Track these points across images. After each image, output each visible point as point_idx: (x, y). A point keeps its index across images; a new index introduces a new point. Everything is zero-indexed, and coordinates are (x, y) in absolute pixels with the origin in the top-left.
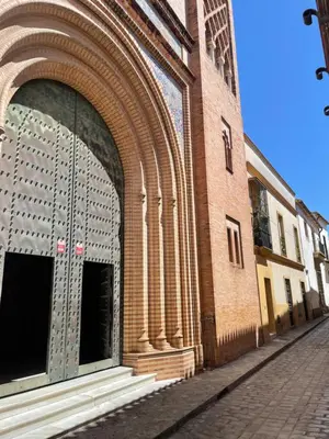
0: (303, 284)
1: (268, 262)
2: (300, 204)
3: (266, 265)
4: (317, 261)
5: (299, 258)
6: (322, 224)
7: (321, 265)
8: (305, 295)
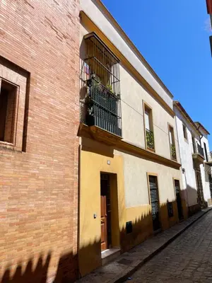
0: (177, 183)
1: (116, 152)
2: (178, 105)
3: (112, 156)
4: (196, 162)
5: (174, 156)
6: (202, 132)
7: (201, 166)
8: (179, 194)
